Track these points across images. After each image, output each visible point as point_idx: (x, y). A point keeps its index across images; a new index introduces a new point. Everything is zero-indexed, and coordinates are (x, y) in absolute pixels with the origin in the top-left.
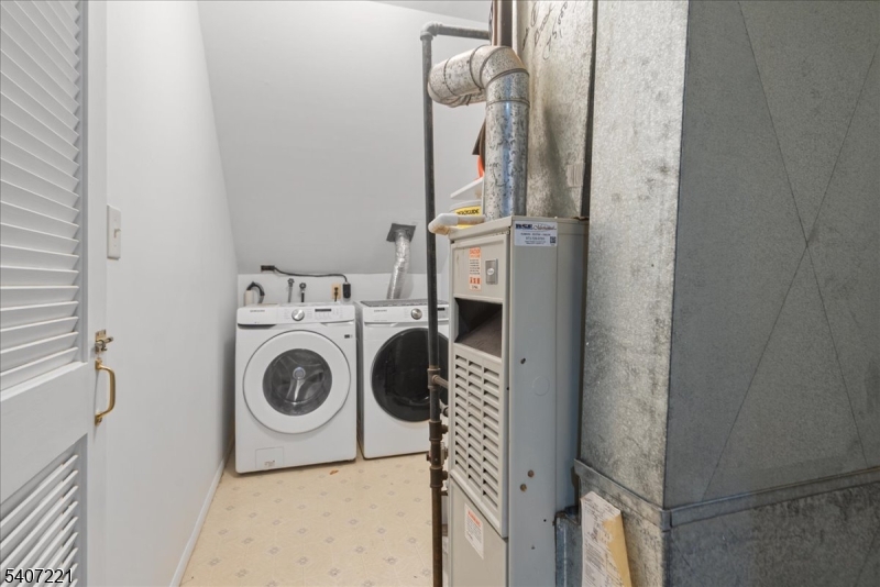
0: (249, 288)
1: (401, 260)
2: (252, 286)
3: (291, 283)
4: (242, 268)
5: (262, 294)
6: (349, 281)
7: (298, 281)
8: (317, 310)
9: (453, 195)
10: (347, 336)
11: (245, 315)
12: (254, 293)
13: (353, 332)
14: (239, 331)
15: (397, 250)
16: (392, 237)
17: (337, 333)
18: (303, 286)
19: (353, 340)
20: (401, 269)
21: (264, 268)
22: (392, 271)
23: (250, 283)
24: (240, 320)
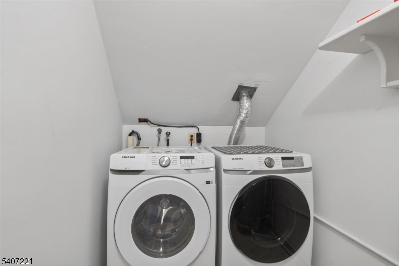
0: (130, 135)
1: (243, 115)
2: (133, 133)
3: (159, 131)
4: (125, 120)
5: (139, 139)
6: (201, 131)
7: (165, 130)
8: (181, 158)
9: (321, 44)
10: (208, 183)
11: (117, 161)
12: (134, 139)
13: (213, 179)
14: (112, 177)
15: (241, 107)
16: (237, 97)
17: (199, 179)
18: (168, 134)
19: (213, 186)
20: (243, 122)
21: (141, 120)
22: (234, 124)
23: (130, 131)
24: (112, 167)
